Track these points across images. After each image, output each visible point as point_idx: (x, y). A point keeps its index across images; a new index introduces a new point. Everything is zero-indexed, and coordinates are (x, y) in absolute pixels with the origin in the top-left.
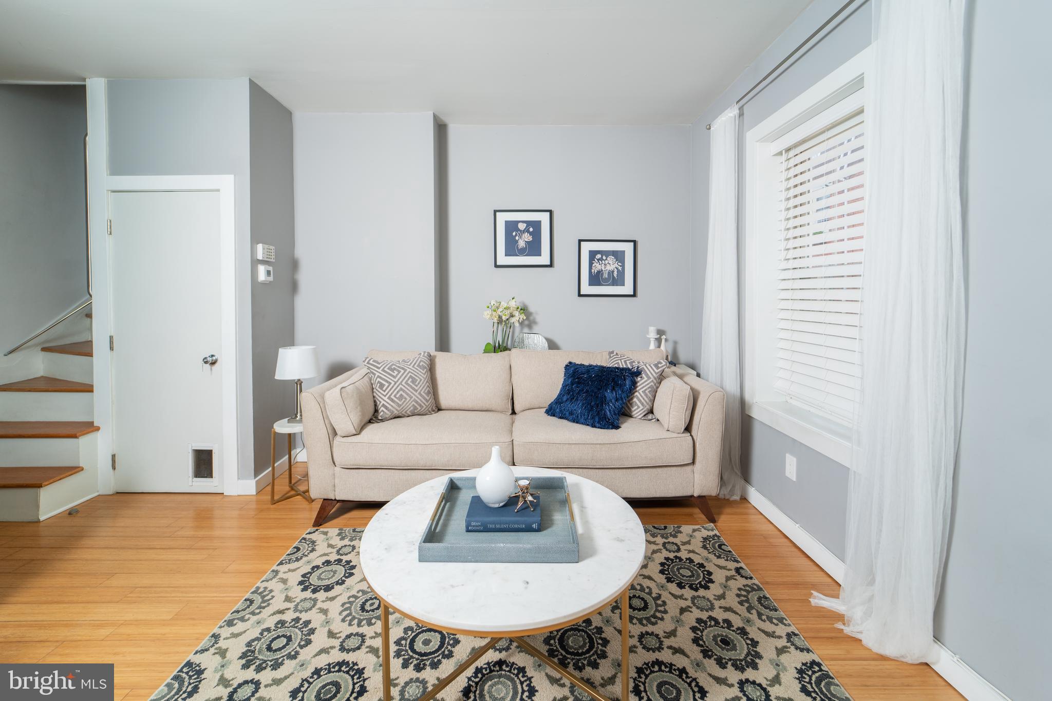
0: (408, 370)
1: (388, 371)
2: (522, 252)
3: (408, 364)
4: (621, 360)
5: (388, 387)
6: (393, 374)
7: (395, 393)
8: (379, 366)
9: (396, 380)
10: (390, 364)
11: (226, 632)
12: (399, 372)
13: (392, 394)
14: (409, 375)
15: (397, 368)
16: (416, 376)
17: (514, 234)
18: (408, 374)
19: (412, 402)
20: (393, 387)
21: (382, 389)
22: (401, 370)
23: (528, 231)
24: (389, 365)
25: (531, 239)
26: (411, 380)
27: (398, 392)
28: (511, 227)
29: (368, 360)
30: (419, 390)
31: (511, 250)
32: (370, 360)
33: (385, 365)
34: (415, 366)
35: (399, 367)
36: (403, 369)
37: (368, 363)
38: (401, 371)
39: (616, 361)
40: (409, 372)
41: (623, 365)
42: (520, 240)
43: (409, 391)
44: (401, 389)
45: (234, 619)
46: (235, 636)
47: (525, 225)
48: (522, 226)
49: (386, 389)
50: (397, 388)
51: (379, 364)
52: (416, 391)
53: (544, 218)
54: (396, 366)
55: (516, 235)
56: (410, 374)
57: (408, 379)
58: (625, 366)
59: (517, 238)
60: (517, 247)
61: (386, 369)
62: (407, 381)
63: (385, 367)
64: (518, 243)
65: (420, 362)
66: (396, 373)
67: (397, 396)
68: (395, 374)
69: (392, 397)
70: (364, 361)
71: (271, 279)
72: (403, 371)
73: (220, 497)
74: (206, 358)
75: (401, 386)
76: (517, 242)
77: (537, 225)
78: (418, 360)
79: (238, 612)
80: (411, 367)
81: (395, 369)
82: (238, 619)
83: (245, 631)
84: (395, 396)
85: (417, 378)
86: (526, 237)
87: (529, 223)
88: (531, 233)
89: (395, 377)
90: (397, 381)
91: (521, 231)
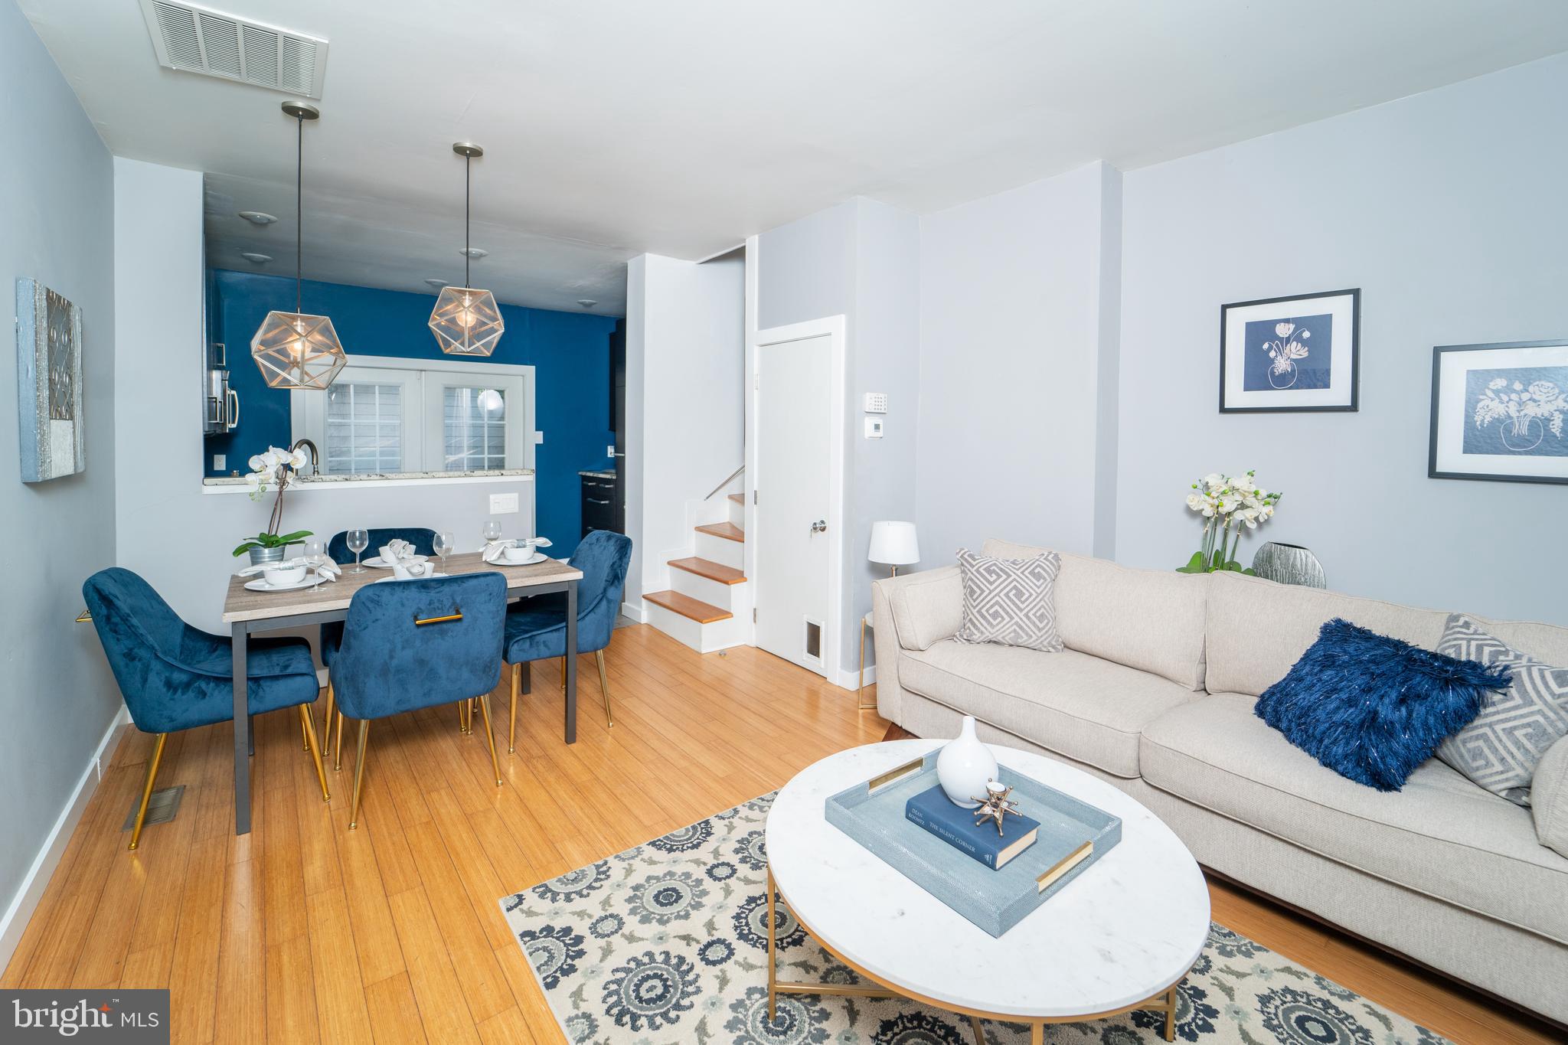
0: (1014, 576)
1: (983, 572)
2: (1282, 382)
3: (1017, 567)
4: (1469, 641)
5: (980, 595)
6: (989, 577)
7: (988, 606)
8: (974, 563)
9: (992, 588)
10: (990, 563)
11: (744, 812)
12: (999, 576)
13: (983, 607)
14: (1012, 585)
15: (997, 570)
16: (1024, 587)
17: (1266, 346)
18: (1012, 582)
19: (1012, 625)
20: (986, 597)
21: (971, 596)
22: (1002, 574)
23: (1299, 339)
24: (986, 565)
25: (1306, 355)
26: (1014, 592)
27: (992, 607)
28: (1259, 334)
29: (963, 552)
30: (1026, 610)
31: (1259, 376)
32: (965, 553)
33: (982, 563)
34: (1026, 573)
35: (1001, 570)
36: (1006, 573)
37: (962, 556)
38: (1002, 576)
39: (1455, 639)
40: (1015, 580)
41: (1468, 654)
42: (1279, 357)
43: (1010, 607)
44: (997, 603)
45: (755, 805)
46: (748, 820)
47: (1292, 327)
48: (1283, 331)
49: (977, 598)
50: (991, 600)
51: (974, 560)
52: (1021, 610)
53: (1340, 310)
54: (998, 567)
55: (1270, 348)
56: (1015, 583)
57: (1011, 590)
58: (1473, 658)
59: (1272, 354)
60: (1272, 373)
61: (981, 570)
62: (1008, 592)
63: (981, 567)
64: (1273, 363)
65: (1036, 567)
66: (995, 577)
67: (990, 612)
68: (992, 580)
69: (983, 611)
70: (957, 553)
71: (880, 434)
72: (1004, 577)
73: (823, 681)
74: (815, 524)
75: (997, 598)
76: (1272, 361)
77: (1321, 326)
78: (1034, 563)
79: (763, 800)
80: (1018, 573)
81: (994, 571)
82: (759, 806)
83: (756, 821)
84: (987, 611)
85: (1024, 591)
86: (1293, 350)
87: (1300, 323)
88: (1304, 343)
89: (991, 583)
90: (993, 590)
91: (1281, 339)
